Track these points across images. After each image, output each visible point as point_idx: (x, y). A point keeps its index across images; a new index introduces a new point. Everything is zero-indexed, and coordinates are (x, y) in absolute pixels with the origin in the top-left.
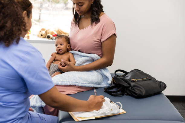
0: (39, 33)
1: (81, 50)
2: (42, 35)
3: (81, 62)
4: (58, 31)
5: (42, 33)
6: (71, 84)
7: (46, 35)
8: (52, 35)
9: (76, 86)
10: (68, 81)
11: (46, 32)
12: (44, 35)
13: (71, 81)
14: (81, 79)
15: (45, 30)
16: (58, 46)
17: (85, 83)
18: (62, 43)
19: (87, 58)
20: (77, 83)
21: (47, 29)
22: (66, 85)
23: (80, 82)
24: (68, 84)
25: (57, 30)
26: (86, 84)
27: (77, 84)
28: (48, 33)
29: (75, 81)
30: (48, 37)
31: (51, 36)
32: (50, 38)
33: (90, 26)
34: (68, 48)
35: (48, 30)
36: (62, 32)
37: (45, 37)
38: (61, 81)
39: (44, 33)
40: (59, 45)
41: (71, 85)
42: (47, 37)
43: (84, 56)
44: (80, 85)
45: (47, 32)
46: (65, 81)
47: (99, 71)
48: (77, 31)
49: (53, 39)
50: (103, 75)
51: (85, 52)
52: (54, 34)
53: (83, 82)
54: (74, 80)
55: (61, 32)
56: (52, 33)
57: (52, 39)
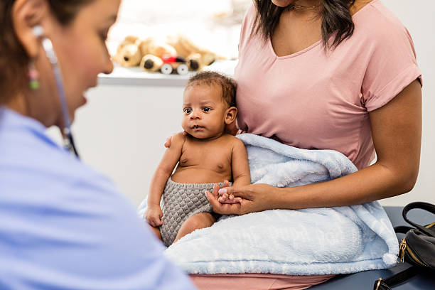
0: (119, 51)
1: (281, 136)
2: (126, 59)
3: (283, 178)
4: (180, 46)
5: (128, 52)
6: (252, 267)
7: (141, 59)
8: (161, 57)
9: (269, 273)
10: (240, 257)
11: (140, 48)
12: (134, 57)
13: (251, 257)
14: (289, 244)
15: (138, 43)
16: (191, 115)
17: (302, 260)
18: (207, 105)
19: (306, 167)
20: (275, 262)
21: (142, 38)
22: (236, 271)
23: (287, 260)
24: (242, 267)
25: (175, 41)
26: (306, 264)
27: (274, 268)
28: (148, 53)
29: (266, 257)
30: (149, 66)
31: (158, 62)
32: (154, 69)
33: (318, 47)
34: (228, 121)
35: (148, 42)
36: (192, 47)
37: (138, 65)
38: (217, 258)
39: (132, 50)
40: (196, 111)
41: (253, 272)
42: (143, 64)
43: (294, 159)
44: (285, 269)
45: (145, 48)
46: (231, 257)
47: (348, 211)
48: (269, 63)
49: (163, 70)
50: (363, 229)
51: (296, 142)
52: (166, 57)
53: (295, 260)
54: (265, 251)
55: (187, 47)
56: (160, 52)
57: (160, 71)
